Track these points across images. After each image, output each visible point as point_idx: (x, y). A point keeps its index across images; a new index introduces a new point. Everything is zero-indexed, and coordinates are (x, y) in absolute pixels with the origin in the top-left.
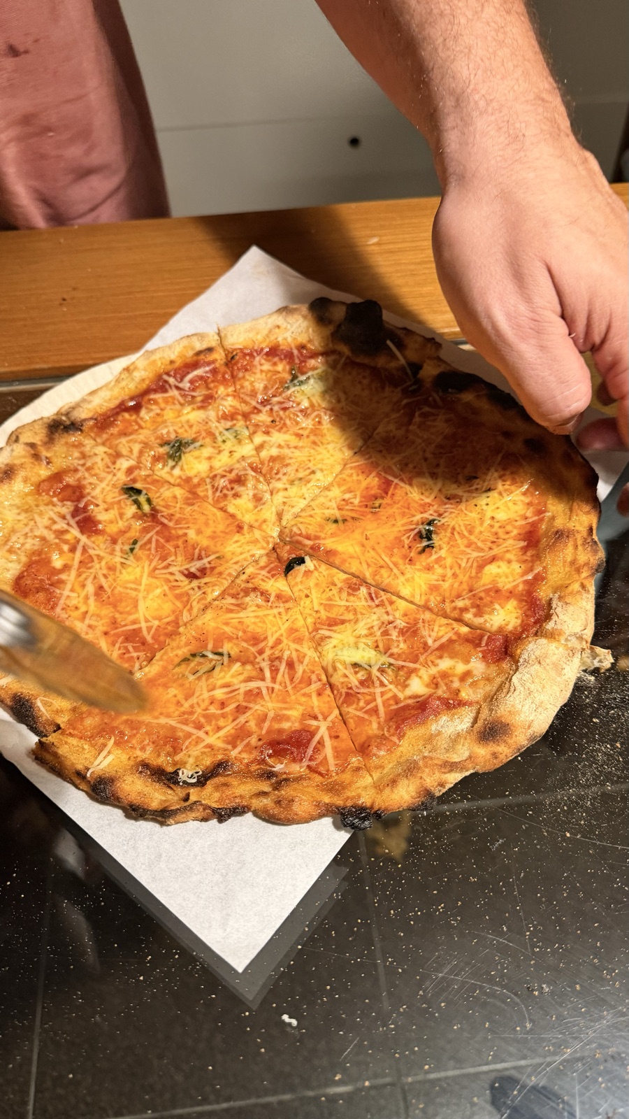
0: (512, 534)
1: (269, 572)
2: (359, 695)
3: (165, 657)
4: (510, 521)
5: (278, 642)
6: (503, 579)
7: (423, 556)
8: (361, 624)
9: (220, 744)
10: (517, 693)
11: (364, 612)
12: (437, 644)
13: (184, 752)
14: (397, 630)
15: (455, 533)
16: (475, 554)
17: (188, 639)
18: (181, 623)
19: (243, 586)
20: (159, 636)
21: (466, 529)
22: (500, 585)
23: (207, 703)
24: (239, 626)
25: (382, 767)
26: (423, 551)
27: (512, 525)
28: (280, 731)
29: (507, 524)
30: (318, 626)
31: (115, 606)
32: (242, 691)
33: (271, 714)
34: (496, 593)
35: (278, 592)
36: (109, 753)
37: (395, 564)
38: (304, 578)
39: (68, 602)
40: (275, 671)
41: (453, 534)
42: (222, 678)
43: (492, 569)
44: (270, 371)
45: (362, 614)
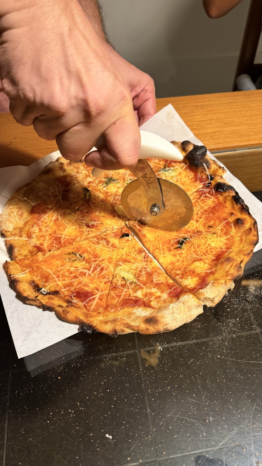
0: (213, 253)
1: (114, 235)
2: (118, 289)
3: (63, 250)
4: (215, 248)
5: (103, 260)
6: (199, 269)
7: (176, 250)
8: (135, 265)
9: (61, 285)
10: (168, 310)
11: (139, 261)
12: (157, 282)
13: (49, 283)
14: (146, 272)
15: (193, 246)
16: (195, 256)
17: (74, 247)
18: (75, 241)
19: (103, 236)
20: (66, 242)
21: (197, 245)
22: (196, 270)
23: (66, 270)
24: (93, 250)
25: (108, 316)
26: (176, 248)
27: (215, 250)
28: (83, 289)
29: (213, 249)
30: (120, 260)
31: (58, 227)
32: (80, 271)
33: (84, 283)
34: (193, 273)
35: (113, 243)
36: (25, 273)
37: (163, 249)
38: (125, 242)
39: (44, 220)
40: (95, 269)
41: (191, 245)
42: (76, 264)
43: (197, 264)
44: (157, 163)
45: (138, 262)
